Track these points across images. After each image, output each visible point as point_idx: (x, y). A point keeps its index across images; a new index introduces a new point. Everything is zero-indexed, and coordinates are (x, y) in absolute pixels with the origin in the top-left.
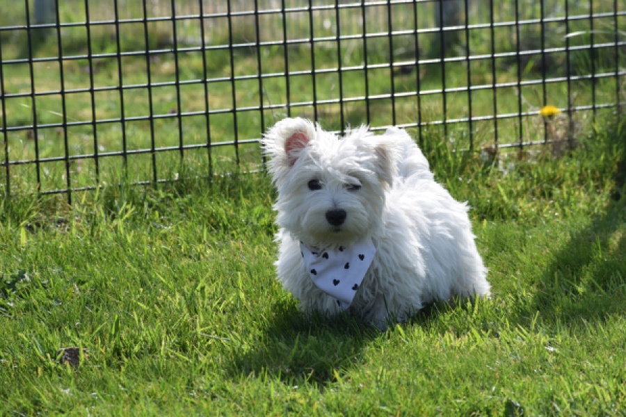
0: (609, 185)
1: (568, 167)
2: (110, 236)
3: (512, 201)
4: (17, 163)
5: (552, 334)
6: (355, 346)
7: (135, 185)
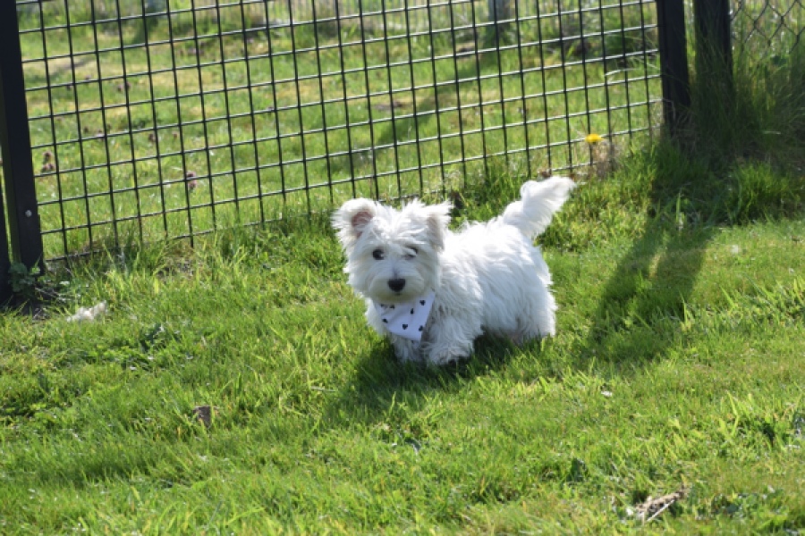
0: (646, 202)
1: (610, 188)
2: (228, 280)
3: (566, 224)
4: (146, 216)
5: (607, 377)
6: (442, 400)
7: (246, 226)
